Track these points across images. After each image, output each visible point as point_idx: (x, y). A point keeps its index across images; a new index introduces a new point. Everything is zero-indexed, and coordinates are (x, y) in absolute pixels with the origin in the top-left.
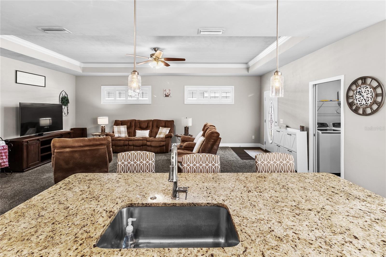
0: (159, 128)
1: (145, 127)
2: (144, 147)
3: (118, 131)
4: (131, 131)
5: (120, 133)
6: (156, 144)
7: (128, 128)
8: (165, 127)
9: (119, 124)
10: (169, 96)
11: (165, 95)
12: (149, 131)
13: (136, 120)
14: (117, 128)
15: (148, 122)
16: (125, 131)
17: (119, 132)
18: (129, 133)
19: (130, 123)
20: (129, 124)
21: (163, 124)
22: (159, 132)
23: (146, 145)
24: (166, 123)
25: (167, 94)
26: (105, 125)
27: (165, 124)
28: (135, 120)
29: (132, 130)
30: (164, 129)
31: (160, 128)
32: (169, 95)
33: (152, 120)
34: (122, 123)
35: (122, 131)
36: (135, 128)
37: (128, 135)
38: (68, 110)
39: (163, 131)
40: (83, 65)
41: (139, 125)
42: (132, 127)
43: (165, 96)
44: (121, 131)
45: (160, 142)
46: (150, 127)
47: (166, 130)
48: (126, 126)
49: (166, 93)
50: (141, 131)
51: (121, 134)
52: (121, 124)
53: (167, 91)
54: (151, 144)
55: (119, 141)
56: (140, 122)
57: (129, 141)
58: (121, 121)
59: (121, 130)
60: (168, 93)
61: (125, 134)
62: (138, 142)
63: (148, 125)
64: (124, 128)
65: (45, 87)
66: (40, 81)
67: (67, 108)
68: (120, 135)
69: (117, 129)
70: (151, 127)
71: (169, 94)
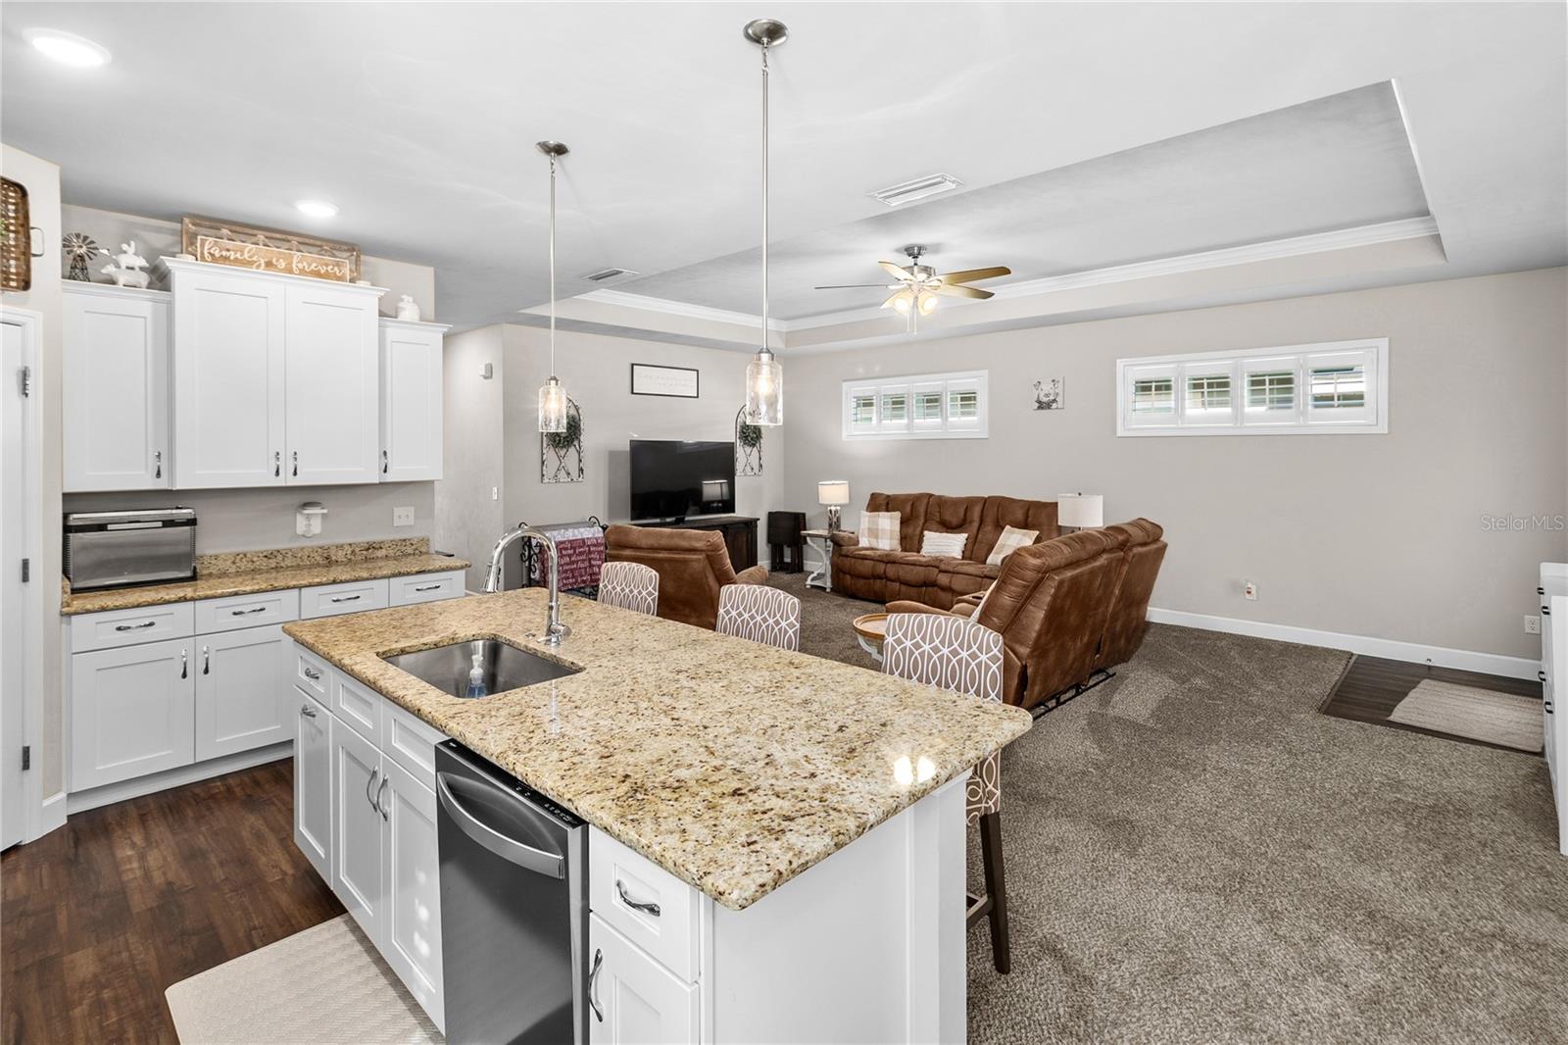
0: (1003, 529)
1: (955, 521)
2: (930, 589)
3: (869, 529)
4: (910, 530)
5: (877, 538)
6: (967, 585)
7: (906, 522)
8: (1025, 525)
9: (880, 505)
10: (1054, 405)
11: (1039, 402)
12: (966, 535)
13: (931, 495)
14: (867, 519)
15: (969, 503)
16: (891, 531)
17: (874, 533)
18: (903, 539)
19: (913, 504)
20: (908, 509)
21: (1019, 515)
22: (999, 542)
23: (934, 584)
24: (1030, 512)
25: (1045, 400)
26: (839, 508)
27: (1027, 517)
28: (928, 494)
29: (914, 530)
30: (1015, 535)
31: (1008, 527)
32: (1054, 401)
33: (983, 498)
34: (888, 504)
35: (883, 530)
36: (924, 524)
37: (901, 544)
38: (760, 459)
39: (1008, 543)
40: (785, 327)
41: (938, 514)
42: (918, 517)
43: (1039, 408)
44: (877, 529)
45: (979, 579)
46: (971, 522)
47: (1020, 536)
48: (897, 515)
49: (1041, 396)
50: (938, 534)
51: (880, 541)
52: (884, 507)
53: (1042, 386)
54: (950, 582)
55: (860, 561)
56: (942, 502)
57: (889, 565)
58: (888, 496)
59: (880, 527)
60: (1047, 395)
61: (891, 539)
62: (912, 570)
63: (965, 515)
64: (889, 521)
65: (697, 397)
66: (685, 383)
67: (759, 452)
68: (874, 545)
69: (869, 521)
70: (976, 524)
71: (1052, 398)
